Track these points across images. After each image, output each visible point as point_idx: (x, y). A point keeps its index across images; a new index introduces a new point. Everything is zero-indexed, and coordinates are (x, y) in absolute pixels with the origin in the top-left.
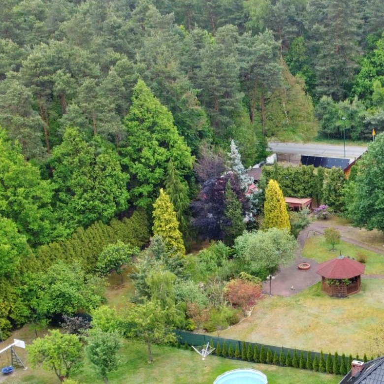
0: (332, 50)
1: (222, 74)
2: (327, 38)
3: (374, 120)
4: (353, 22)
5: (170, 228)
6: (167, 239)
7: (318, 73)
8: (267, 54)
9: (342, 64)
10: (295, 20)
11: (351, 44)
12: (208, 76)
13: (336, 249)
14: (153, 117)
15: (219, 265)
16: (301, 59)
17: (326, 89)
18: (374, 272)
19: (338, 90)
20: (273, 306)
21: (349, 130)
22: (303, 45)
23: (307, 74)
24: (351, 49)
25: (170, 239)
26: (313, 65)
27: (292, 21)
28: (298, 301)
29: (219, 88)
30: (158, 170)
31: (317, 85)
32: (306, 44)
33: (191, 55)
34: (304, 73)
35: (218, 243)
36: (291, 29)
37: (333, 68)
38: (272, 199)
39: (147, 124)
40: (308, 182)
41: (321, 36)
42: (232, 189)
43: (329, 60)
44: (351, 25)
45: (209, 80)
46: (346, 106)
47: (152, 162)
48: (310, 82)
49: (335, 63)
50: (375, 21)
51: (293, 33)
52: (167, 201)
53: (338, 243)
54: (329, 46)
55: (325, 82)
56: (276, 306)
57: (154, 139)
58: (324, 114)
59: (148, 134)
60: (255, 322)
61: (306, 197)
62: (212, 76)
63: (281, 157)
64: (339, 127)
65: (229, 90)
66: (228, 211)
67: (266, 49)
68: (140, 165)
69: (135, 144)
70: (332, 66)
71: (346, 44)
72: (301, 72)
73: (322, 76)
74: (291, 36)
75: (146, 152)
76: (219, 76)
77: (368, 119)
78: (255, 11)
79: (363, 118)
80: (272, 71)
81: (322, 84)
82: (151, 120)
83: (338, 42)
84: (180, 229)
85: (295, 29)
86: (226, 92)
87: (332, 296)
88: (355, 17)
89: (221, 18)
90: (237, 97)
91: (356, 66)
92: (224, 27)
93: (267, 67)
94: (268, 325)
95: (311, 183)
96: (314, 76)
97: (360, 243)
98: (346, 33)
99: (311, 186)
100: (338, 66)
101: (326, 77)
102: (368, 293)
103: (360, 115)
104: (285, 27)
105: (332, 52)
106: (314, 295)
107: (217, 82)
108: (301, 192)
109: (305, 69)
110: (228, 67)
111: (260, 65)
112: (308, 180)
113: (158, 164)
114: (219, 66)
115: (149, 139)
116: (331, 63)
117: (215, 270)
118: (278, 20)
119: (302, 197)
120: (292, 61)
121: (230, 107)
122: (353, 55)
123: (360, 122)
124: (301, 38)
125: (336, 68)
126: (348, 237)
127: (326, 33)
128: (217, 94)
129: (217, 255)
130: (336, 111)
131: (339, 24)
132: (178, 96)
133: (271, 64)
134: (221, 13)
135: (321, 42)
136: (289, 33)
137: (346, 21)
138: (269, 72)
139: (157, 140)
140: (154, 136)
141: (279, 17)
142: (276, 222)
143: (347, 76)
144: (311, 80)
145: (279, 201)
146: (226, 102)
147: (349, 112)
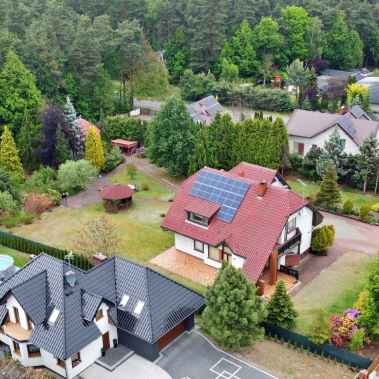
0: (201, 36)
1: (87, 50)
2: (199, 27)
3: (219, 88)
4: (219, 16)
5: (9, 154)
6: (8, 162)
7: (192, 53)
8: (129, 37)
9: (209, 47)
10: (180, 14)
11: (217, 32)
12: (77, 51)
13: (134, 179)
14: (17, 76)
15: (45, 182)
16: (181, 41)
17: (196, 64)
18: (149, 197)
19: (206, 65)
20: (63, 214)
21: (201, 94)
22: (183, 31)
23: (185, 53)
24: (217, 35)
25: (9, 162)
26: (189, 46)
27: (178, 14)
28: (82, 213)
29: (83, 59)
30: (17, 114)
31: (191, 61)
32: (185, 31)
33: (71, 35)
34: (183, 52)
35: (46, 168)
36: (175, 20)
37: (202, 50)
38: (90, 139)
39: (12, 81)
40: (136, 130)
41: (194, 26)
42: (61, 130)
43: (199, 43)
44: (217, 18)
45: (76, 53)
46: (202, 77)
47: (13, 108)
48: (187, 59)
49: (203, 46)
50: (239, 15)
51: (177, 22)
52: (9, 135)
53: (135, 174)
54: (200, 33)
55: (197, 59)
56: (65, 214)
57: (16, 92)
58: (186, 82)
59: (12, 88)
60: (43, 224)
61: (134, 141)
62: (79, 50)
63: (145, 111)
64: (194, 92)
65: (90, 61)
66: (57, 145)
67: (130, 33)
68: (4, 109)
69: (3, 95)
70: (200, 47)
71: (213, 32)
72: (181, 51)
73: (194, 55)
74: (174, 25)
75: (9, 101)
76: (84, 50)
77: (214, 88)
78: (152, 6)
79: (211, 87)
80: (132, 49)
81: (195, 61)
82: (15, 79)
83: (207, 30)
84: (19, 155)
85: (178, 20)
86: (88, 62)
87: (107, 211)
88: (222, 13)
89: (130, 11)
90: (97, 67)
91: (219, 48)
92: (100, 16)
93: (129, 46)
94: (50, 227)
95: (138, 131)
96: (189, 54)
97: (155, 176)
98: (213, 24)
99: (138, 133)
100: (206, 48)
101: (198, 56)
102: (133, 212)
103: (209, 84)
104: (172, 18)
105: (201, 38)
106: (95, 210)
107: (82, 55)
108: (131, 136)
109: (184, 49)
110: (92, 45)
111: (124, 45)
112: (136, 128)
113: (17, 110)
114: (85, 44)
115: (13, 92)
116: (200, 45)
117: (41, 186)
118: (166, 13)
119: (131, 140)
120: (174, 43)
121: (90, 73)
122: (218, 40)
123: (209, 89)
124: (183, 26)
125: (204, 49)
126: (150, 171)
127: (198, 24)
128: (81, 63)
129: (44, 176)
130: (194, 81)
131: (209, 17)
132: (43, 64)
133: (132, 44)
134: (130, 7)
135: (194, 30)
136: (174, 22)
137: (214, 15)
138: (130, 50)
139: (18, 92)
140: (16, 90)
141: (167, 11)
142: (92, 156)
143: (213, 55)
144: (187, 57)
145: (94, 141)
146: (89, 69)
147: (203, 82)
